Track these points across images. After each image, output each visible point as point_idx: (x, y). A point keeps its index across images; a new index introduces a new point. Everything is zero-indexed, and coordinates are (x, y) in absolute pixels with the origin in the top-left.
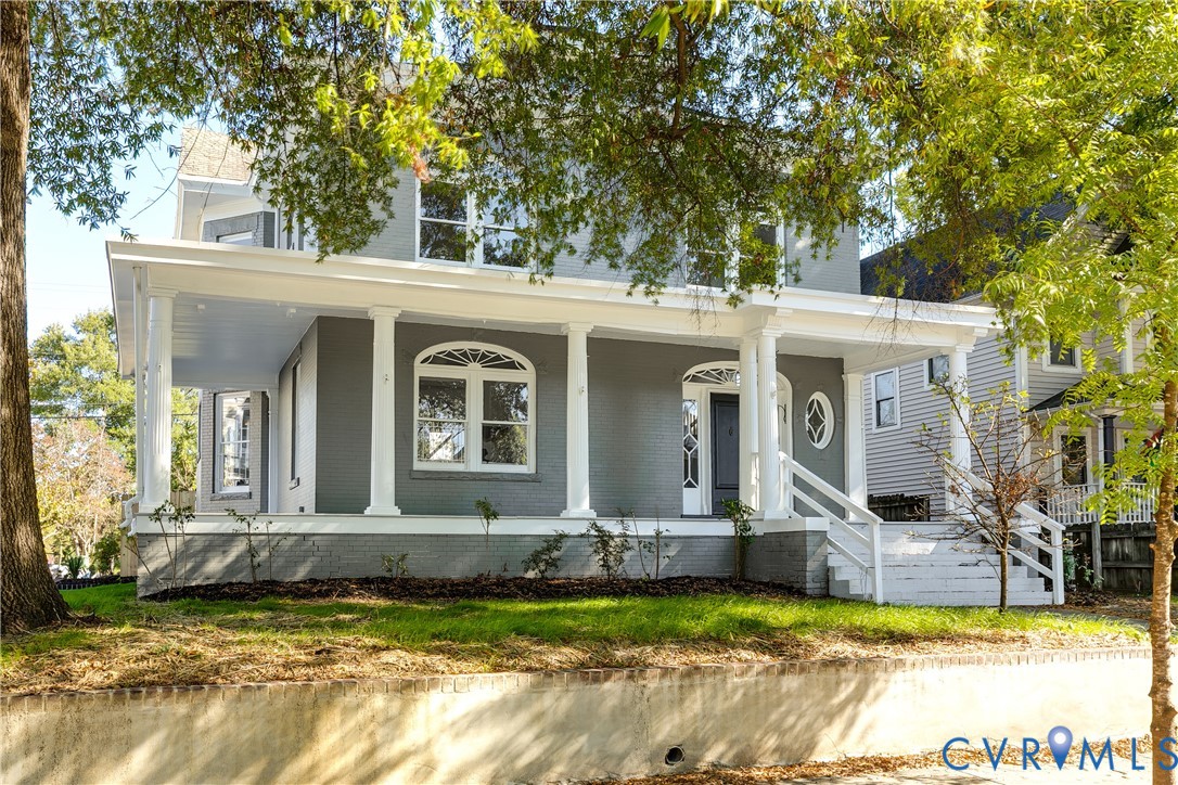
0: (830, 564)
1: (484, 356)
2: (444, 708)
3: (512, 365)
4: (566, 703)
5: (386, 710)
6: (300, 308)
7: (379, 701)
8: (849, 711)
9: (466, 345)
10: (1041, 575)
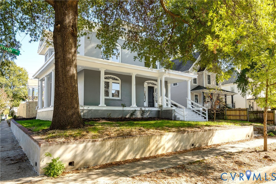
0: (176, 115)
1: (112, 78)
2: (166, 139)
3: (117, 80)
4: (180, 137)
5: (158, 139)
6: (82, 67)
7: (157, 138)
8: (211, 138)
9: (109, 76)
10: (203, 116)
